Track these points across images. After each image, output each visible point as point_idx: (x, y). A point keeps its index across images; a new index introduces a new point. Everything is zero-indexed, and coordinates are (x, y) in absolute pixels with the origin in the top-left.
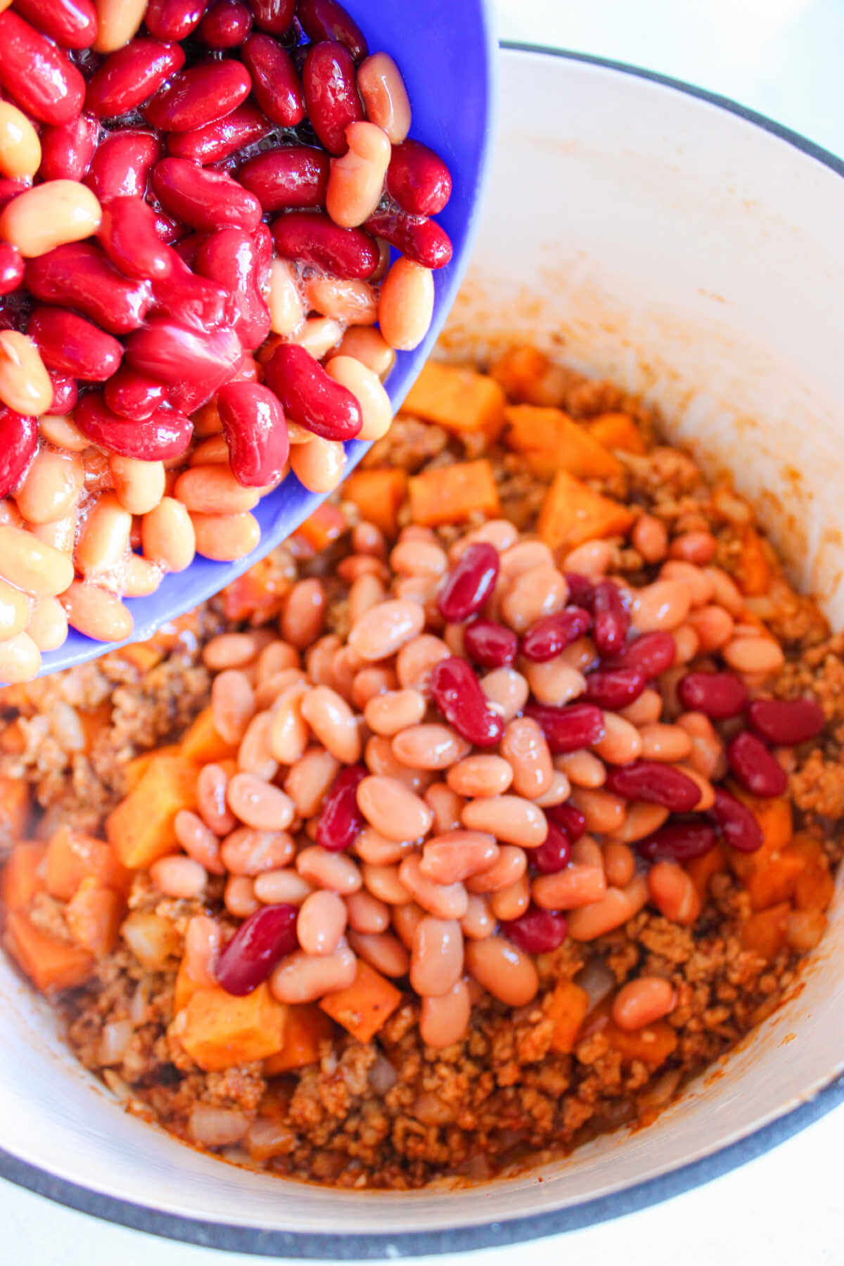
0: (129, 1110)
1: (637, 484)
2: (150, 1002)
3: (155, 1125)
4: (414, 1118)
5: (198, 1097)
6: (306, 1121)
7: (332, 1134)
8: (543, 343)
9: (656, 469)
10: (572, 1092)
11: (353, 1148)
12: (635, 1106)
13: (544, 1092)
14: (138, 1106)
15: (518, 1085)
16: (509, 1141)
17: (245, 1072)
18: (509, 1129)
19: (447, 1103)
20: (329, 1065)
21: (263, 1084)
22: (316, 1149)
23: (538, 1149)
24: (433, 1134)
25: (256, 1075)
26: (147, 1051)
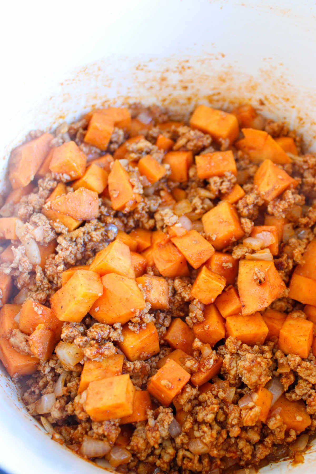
0: (53, 438)
1: (297, 168)
2: (65, 385)
3: (64, 446)
4: (188, 450)
5: (86, 433)
6: (138, 448)
7: (149, 455)
8: (255, 104)
9: (306, 162)
10: (261, 442)
11: (158, 462)
12: (288, 450)
13: (248, 441)
14: (57, 436)
15: (238, 437)
16: (231, 464)
17: (112, 423)
18: (231, 457)
19: (206, 444)
20: (151, 422)
21: (119, 429)
22: (140, 462)
23: (242, 467)
24: (197, 458)
25: (117, 425)
26: (62, 409)
